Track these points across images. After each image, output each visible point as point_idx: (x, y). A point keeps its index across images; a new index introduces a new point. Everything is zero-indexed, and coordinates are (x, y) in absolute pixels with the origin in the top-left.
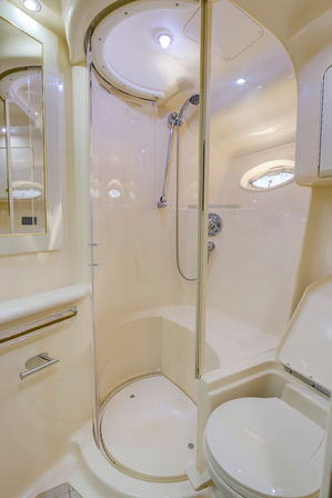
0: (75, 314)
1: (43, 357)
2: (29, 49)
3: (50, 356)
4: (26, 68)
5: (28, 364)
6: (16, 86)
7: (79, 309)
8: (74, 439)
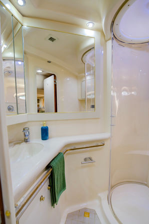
0: (104, 145)
1: (90, 159)
2: (90, 42)
3: (93, 159)
4: (90, 50)
5: (85, 160)
6: (88, 57)
7: (105, 143)
8: (99, 195)
